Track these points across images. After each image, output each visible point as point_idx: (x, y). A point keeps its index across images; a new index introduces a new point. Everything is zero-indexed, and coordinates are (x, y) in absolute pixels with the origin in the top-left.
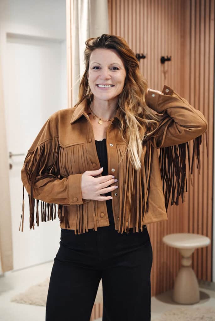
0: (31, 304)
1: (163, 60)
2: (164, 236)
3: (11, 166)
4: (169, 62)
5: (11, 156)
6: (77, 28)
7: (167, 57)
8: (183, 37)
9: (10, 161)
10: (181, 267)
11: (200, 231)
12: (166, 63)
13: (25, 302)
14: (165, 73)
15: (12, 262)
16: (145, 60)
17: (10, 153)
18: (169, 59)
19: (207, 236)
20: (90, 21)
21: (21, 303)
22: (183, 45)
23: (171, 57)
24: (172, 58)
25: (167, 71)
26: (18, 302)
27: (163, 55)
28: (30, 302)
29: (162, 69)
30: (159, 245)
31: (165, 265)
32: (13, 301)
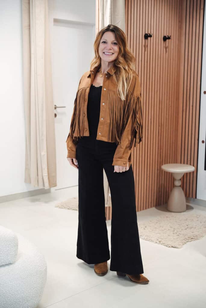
0: (68, 209)
1: (165, 39)
2: (162, 165)
3: (56, 115)
4: (170, 40)
5: (55, 108)
6: (103, 15)
7: (168, 36)
8: (180, 22)
9: (55, 112)
10: (174, 186)
11: (189, 162)
12: (167, 40)
13: (65, 207)
14: (166, 48)
15: (56, 181)
16: (152, 38)
17: (55, 106)
18: (169, 38)
19: (194, 166)
20: (112, 10)
21: (62, 208)
22: (180, 28)
23: (170, 36)
24: (172, 38)
25: (168, 47)
26: (60, 208)
27: (165, 35)
28: (68, 207)
29: (164, 45)
30: (159, 171)
31: (163, 185)
32: (56, 207)
